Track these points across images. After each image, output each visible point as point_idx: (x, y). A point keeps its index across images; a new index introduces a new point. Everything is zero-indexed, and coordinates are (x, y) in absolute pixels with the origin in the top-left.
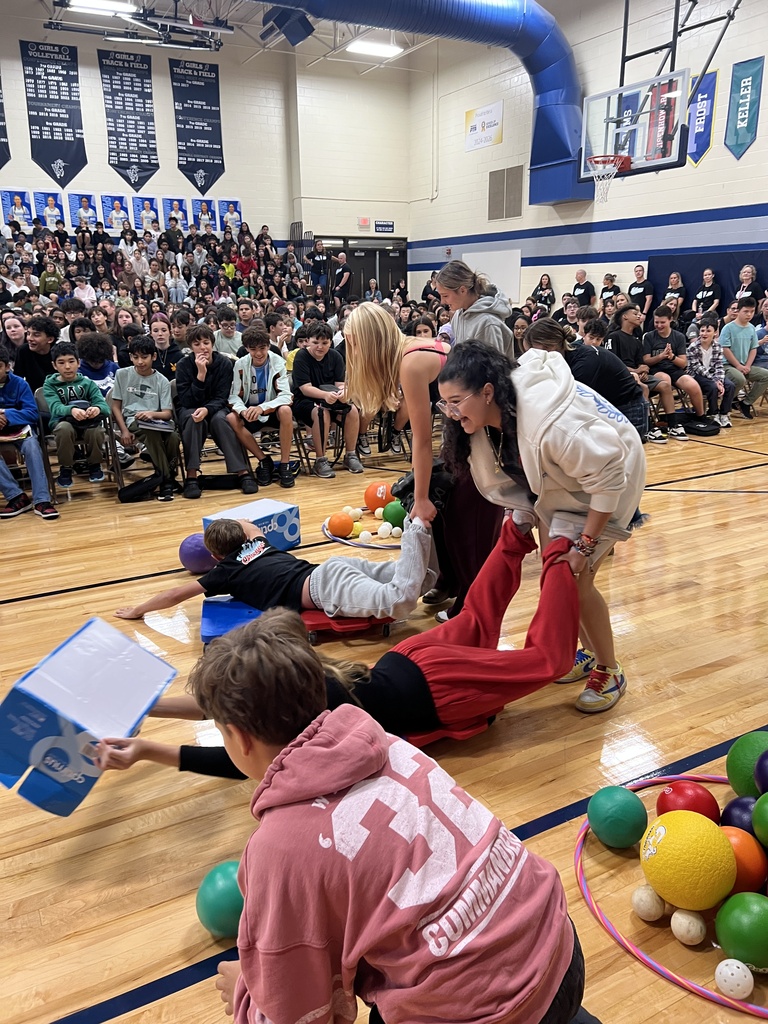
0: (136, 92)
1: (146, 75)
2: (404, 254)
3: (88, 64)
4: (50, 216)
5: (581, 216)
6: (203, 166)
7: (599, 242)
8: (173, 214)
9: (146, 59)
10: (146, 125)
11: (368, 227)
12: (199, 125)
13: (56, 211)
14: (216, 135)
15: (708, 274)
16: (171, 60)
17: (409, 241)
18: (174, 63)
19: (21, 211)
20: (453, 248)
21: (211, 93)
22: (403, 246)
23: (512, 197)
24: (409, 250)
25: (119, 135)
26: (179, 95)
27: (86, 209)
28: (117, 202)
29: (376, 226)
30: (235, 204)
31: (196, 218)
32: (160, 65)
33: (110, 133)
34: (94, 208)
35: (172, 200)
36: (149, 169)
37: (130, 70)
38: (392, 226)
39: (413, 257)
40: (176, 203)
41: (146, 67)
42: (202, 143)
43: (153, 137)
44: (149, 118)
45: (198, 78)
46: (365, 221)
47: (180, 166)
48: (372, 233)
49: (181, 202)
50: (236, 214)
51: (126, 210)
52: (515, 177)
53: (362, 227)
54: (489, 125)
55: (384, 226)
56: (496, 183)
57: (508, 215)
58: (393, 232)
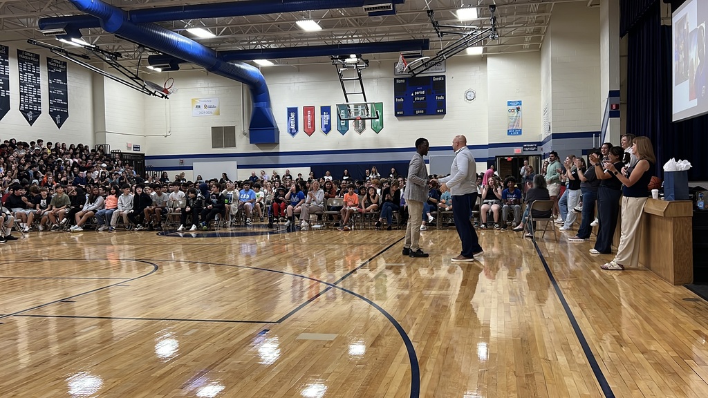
0: (33, 73)
1: (37, 65)
2: (144, 162)
3: (13, 57)
5: (273, 149)
6: (60, 113)
7: (283, 159)
9: (37, 57)
10: (37, 90)
11: (131, 148)
12: (59, 92)
14: (65, 98)
16: (47, 58)
17: (145, 155)
18: (49, 60)
20: (185, 160)
21: (63, 76)
22: (143, 158)
23: (228, 139)
24: (146, 160)
25: (25, 94)
26: (51, 76)
29: (134, 147)
32: (43, 60)
33: (21, 94)
36: (37, 114)
37: (31, 61)
38: (139, 148)
39: (147, 163)
41: (37, 60)
42: (59, 101)
43: (40, 97)
44: (38, 87)
45: (58, 68)
46: (131, 144)
47: (50, 113)
48: (132, 151)
52: (230, 131)
53: (129, 148)
54: (210, 107)
55: (137, 148)
56: (217, 132)
57: (226, 146)
58: (140, 151)
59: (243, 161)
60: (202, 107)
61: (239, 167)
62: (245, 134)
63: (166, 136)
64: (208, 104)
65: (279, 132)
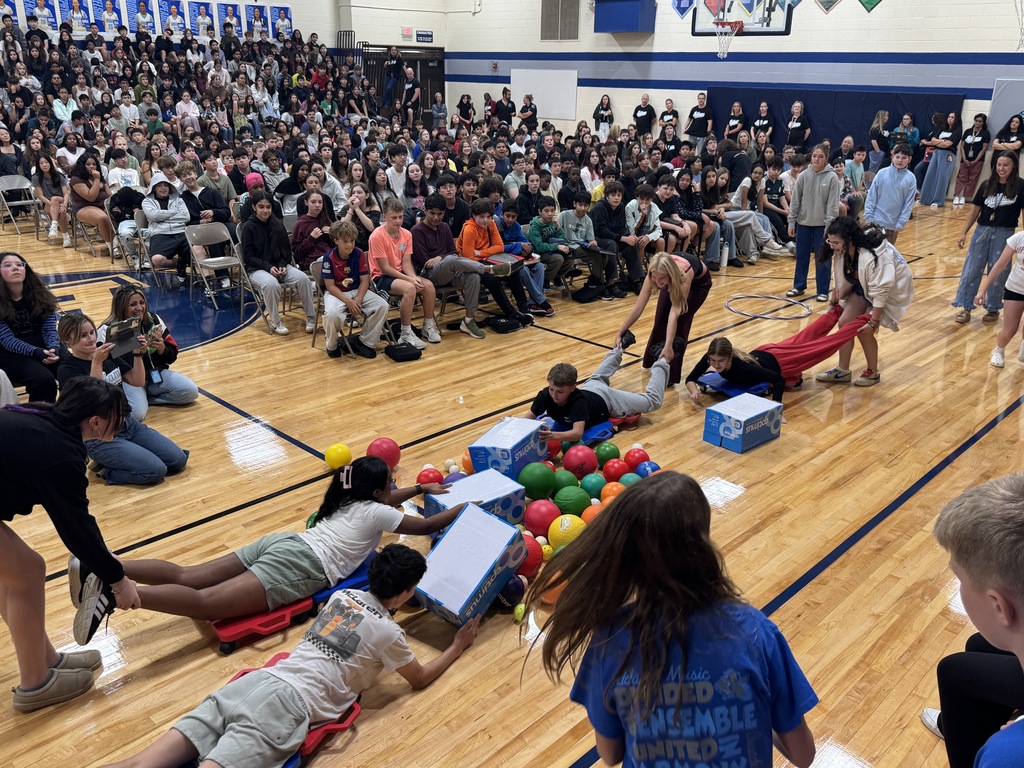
2: (441, 64)
4: (108, 20)
5: (640, 45)
7: (659, 70)
8: (228, 20)
11: (410, 36)
13: (114, 16)
15: (764, 106)
17: (446, 50)
19: (79, 15)
20: (501, 63)
22: (440, 55)
23: (567, 21)
24: (446, 61)
27: (144, 14)
28: (173, 7)
29: (418, 35)
30: (286, 10)
31: (250, 25)
34: (151, 13)
35: (226, 6)
38: (431, 36)
39: (450, 67)
40: (230, 8)
46: (409, 30)
48: (414, 43)
49: (235, 7)
50: (287, 21)
51: (182, 15)
53: (406, 36)
55: (429, 36)
56: (549, 5)
57: (563, 37)
58: (432, 41)
61: (582, 82)
63: (474, 14)
65: (656, 8)
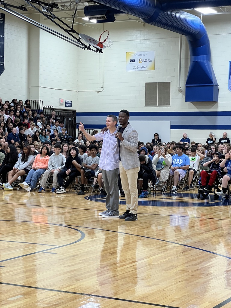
2: (75, 119)
5: (210, 108)
11: (63, 103)
17: (77, 112)
22: (75, 114)
24: (77, 117)
29: (66, 103)
38: (71, 104)
39: (79, 120)
46: (62, 100)
48: (64, 107)
52: (165, 87)
53: (61, 104)
54: (145, 61)
55: (68, 104)
56: (151, 88)
57: (160, 104)
58: (71, 107)
59: (178, 120)
60: (137, 61)
61: (173, 127)
62: (181, 91)
63: (98, 92)
64: (143, 58)
65: (218, 90)
